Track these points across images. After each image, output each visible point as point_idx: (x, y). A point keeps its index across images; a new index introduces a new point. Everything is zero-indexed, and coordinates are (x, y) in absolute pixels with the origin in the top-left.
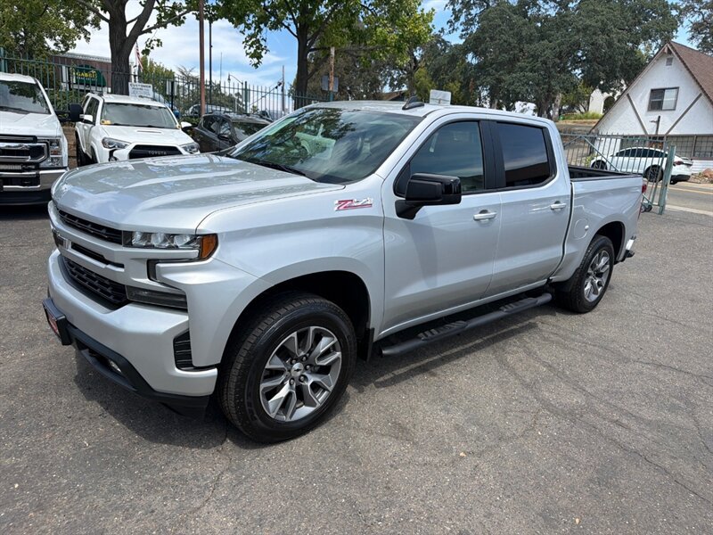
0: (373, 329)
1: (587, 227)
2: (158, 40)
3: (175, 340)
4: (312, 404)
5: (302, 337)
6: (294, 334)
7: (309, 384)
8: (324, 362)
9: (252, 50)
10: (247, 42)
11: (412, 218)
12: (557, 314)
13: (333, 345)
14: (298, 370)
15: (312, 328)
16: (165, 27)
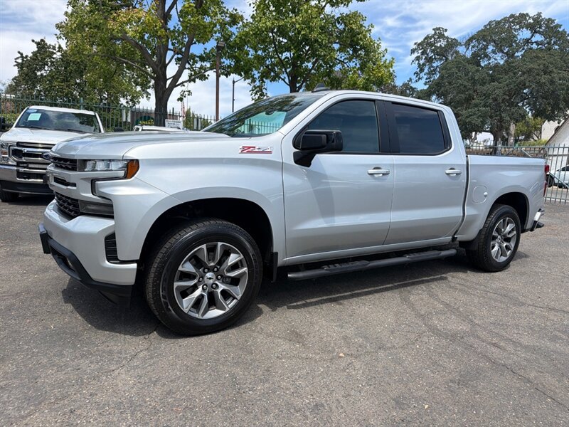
0: (277, 253)
1: (486, 193)
2: (189, 91)
3: (106, 238)
4: (222, 308)
5: (212, 250)
6: (204, 246)
7: (219, 291)
8: (233, 274)
9: (257, 96)
10: (253, 90)
11: (309, 167)
12: (468, 272)
13: (240, 261)
14: (210, 278)
15: (220, 244)
16: (195, 82)
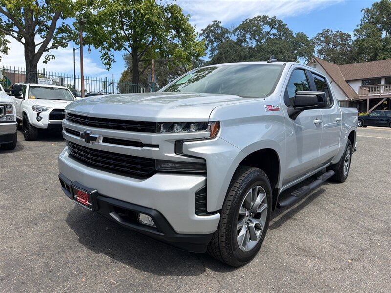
2: (53, 56)
3: (197, 194)
4: (255, 239)
5: (254, 192)
6: (251, 190)
7: (254, 225)
8: (260, 210)
9: (106, 61)
10: (103, 57)
11: (295, 120)
13: (264, 199)
15: (258, 187)
16: (57, 48)
